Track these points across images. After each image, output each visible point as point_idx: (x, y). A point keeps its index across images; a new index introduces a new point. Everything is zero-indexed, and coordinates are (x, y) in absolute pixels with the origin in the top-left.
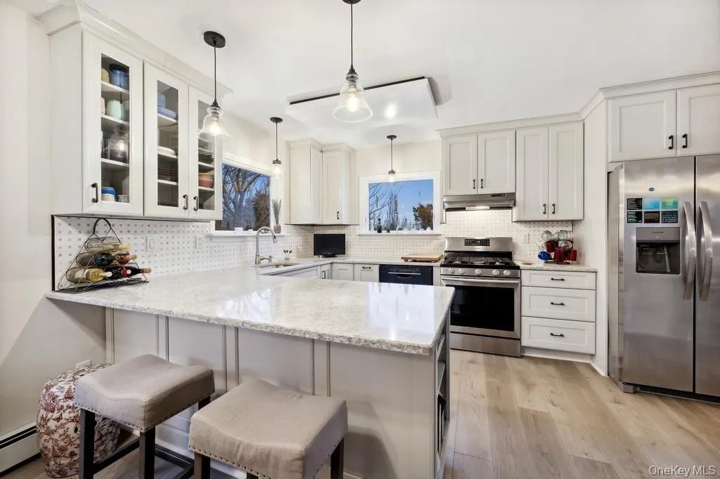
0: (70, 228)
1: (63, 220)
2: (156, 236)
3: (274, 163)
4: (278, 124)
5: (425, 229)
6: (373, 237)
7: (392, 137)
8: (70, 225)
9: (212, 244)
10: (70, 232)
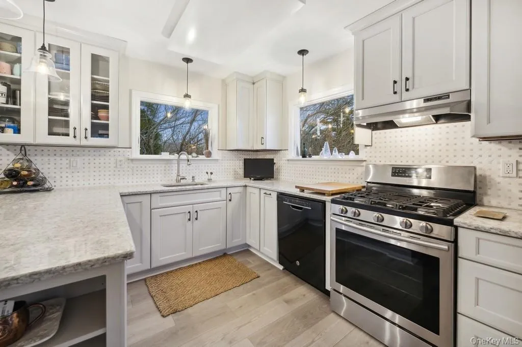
0: (8, 152)
1: (3, 147)
2: (78, 159)
3: (184, 97)
4: (189, 64)
5: (348, 154)
6: (299, 162)
7: (303, 52)
8: (8, 150)
9: (133, 165)
10: (8, 155)
